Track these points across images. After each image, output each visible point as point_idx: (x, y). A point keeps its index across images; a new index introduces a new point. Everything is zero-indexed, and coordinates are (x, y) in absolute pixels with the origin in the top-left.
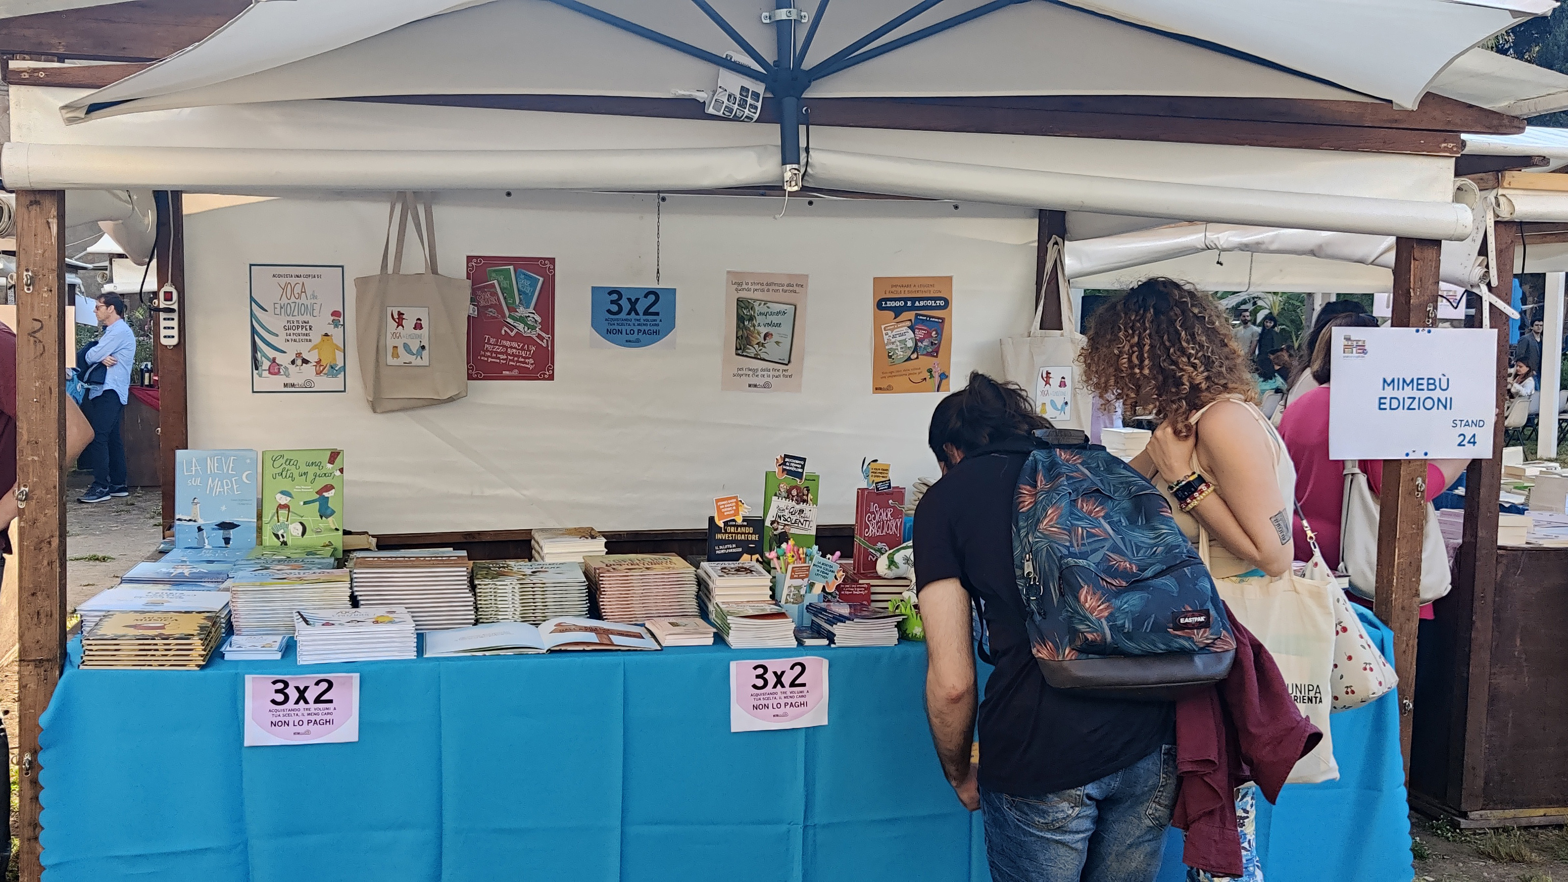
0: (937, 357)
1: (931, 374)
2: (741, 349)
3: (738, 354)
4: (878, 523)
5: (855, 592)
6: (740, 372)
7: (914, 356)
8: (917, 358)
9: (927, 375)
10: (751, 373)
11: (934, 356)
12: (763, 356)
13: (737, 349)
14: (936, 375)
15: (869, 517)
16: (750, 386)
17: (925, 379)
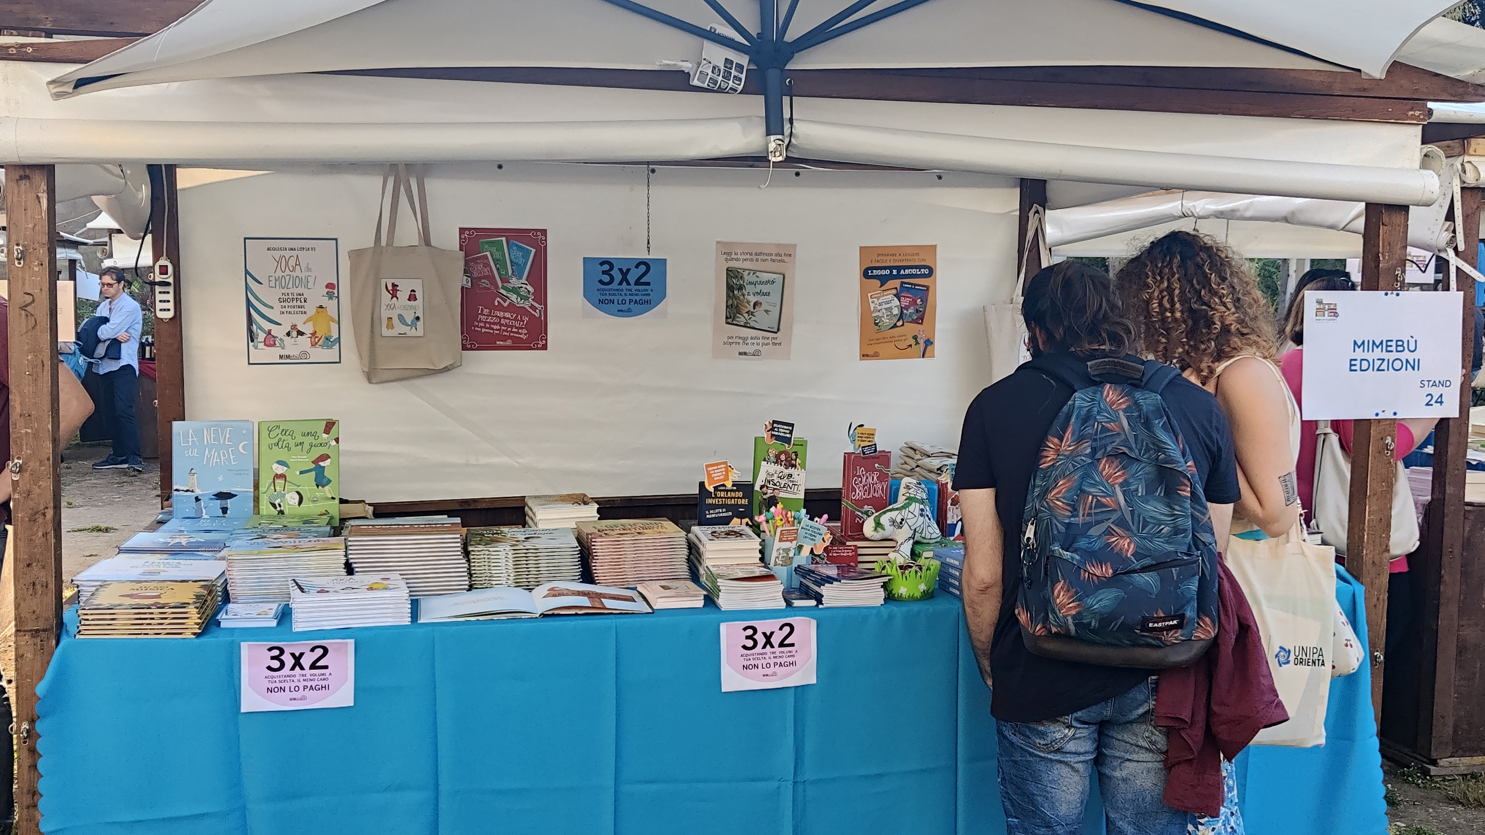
0: (921, 324)
1: (916, 341)
2: (731, 318)
3: (727, 323)
4: (864, 486)
5: (842, 554)
6: (730, 340)
7: (900, 323)
8: (903, 325)
9: (913, 342)
10: (741, 341)
11: (919, 323)
12: (752, 324)
13: (727, 318)
14: (922, 342)
15: (856, 480)
16: (740, 354)
17: (911, 346)
